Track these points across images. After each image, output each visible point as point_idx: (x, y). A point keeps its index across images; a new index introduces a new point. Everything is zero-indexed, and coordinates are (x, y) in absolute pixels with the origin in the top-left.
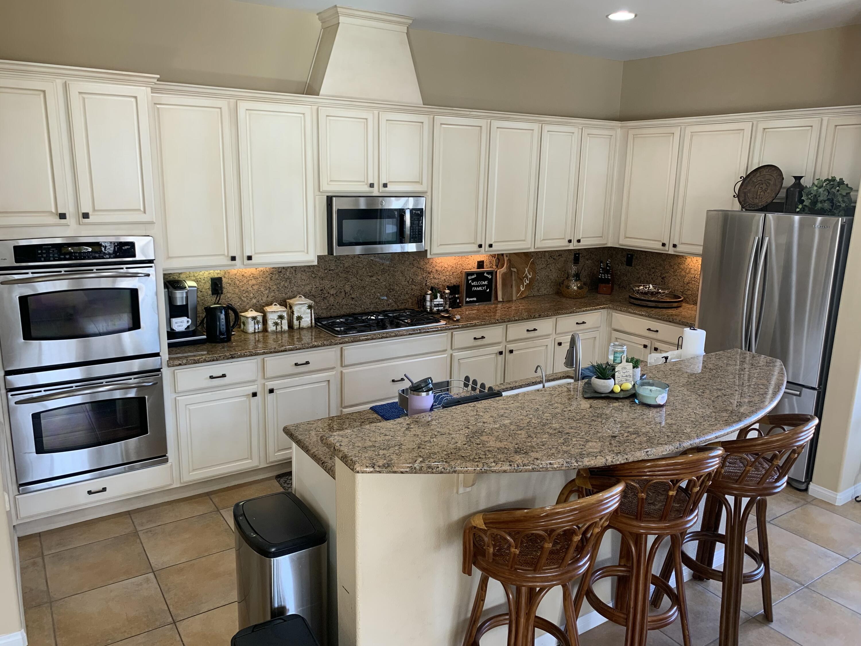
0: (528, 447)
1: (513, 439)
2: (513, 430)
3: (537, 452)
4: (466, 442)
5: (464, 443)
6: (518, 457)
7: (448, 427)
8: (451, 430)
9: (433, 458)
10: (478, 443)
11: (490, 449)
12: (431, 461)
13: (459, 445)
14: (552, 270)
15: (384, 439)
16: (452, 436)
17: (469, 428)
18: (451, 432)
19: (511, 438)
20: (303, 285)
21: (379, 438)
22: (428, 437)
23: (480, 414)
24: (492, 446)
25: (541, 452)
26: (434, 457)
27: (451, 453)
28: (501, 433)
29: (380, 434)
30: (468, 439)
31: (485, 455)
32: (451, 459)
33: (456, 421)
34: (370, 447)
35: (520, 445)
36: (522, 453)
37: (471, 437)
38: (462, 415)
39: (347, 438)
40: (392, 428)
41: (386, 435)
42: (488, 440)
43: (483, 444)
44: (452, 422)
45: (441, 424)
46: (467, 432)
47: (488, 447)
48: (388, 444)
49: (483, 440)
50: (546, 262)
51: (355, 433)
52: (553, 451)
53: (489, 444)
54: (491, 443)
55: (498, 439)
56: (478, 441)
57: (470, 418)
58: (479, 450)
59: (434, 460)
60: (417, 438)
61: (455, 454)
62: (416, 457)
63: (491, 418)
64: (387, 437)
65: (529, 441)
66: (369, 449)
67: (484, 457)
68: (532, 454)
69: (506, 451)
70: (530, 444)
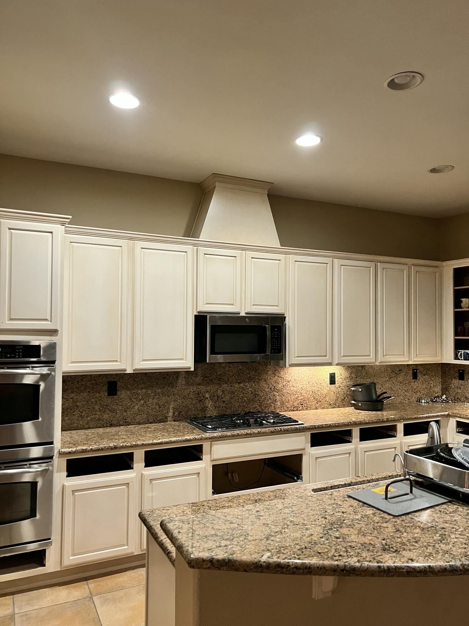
0: (398, 544)
1: (378, 533)
2: (378, 523)
3: (410, 550)
4: (323, 535)
5: (321, 535)
6: (388, 556)
7: (303, 516)
8: (306, 519)
9: (283, 553)
10: (338, 536)
11: (353, 544)
12: (280, 558)
13: (315, 538)
14: (395, 383)
15: (228, 528)
16: (307, 527)
17: (326, 518)
18: (305, 522)
19: (376, 532)
20: (183, 389)
21: (223, 525)
22: (279, 526)
23: (338, 503)
24: (355, 540)
25: (414, 551)
26: (285, 552)
27: (306, 548)
28: (363, 525)
29: (225, 521)
30: (325, 532)
31: (347, 551)
32: (305, 555)
33: (311, 510)
34: (212, 536)
35: (388, 541)
36: (392, 551)
37: (329, 529)
38: (318, 504)
39: (189, 524)
40: (240, 515)
41: (231, 523)
42: (349, 533)
43: (343, 538)
44: (307, 511)
45: (294, 512)
46: (324, 522)
47: (350, 542)
48: (233, 533)
49: (343, 532)
50: (389, 376)
51: (199, 519)
52: (430, 550)
53: (350, 538)
54: (353, 537)
55: (360, 532)
56: (337, 534)
57: (327, 507)
58: (339, 545)
59: (284, 556)
60: (267, 528)
61: (310, 549)
62: (263, 550)
63: (351, 508)
64: (232, 526)
65: (398, 536)
66: (210, 538)
67: (345, 554)
68: (404, 553)
69: (371, 548)
70: (399, 540)
